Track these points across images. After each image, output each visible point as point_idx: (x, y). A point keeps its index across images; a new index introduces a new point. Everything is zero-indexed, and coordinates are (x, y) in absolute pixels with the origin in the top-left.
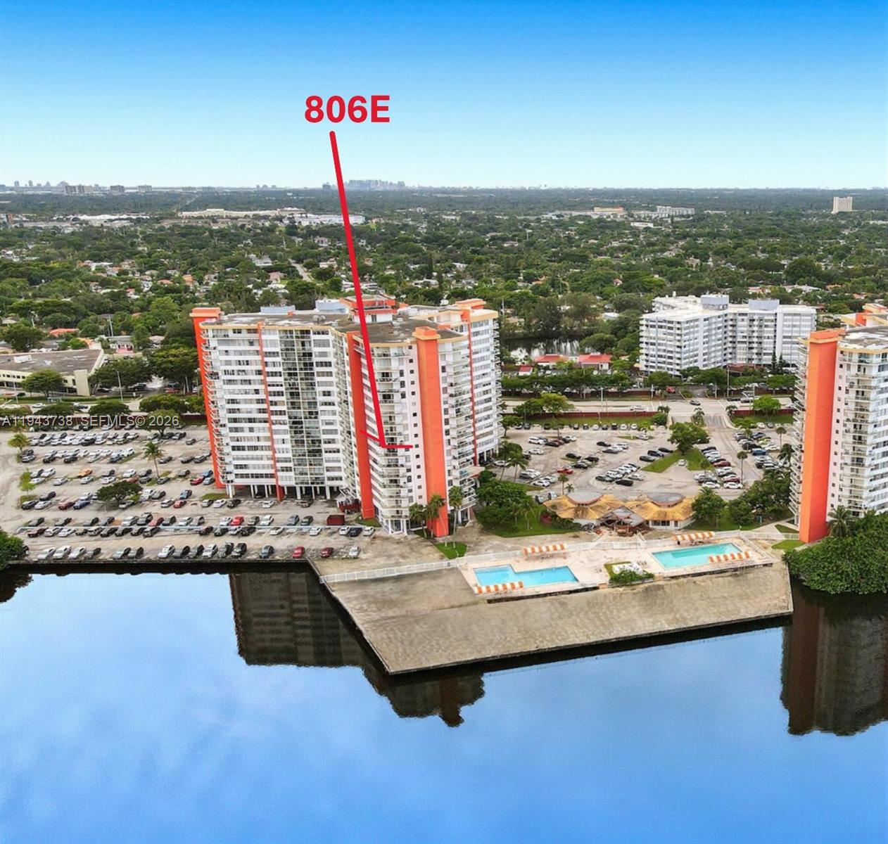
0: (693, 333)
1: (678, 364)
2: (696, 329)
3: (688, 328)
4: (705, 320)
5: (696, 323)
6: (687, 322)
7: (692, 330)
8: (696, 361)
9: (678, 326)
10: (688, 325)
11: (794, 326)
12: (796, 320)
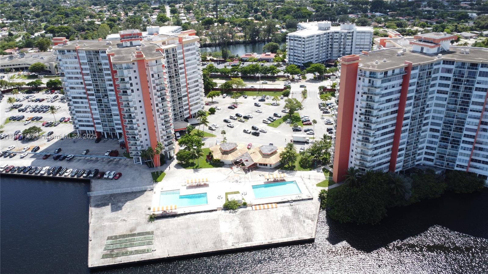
0: (311, 43)
1: (303, 60)
2: (312, 41)
3: (308, 41)
4: (317, 36)
5: (313, 38)
6: (308, 38)
7: (310, 42)
8: (312, 58)
9: (303, 40)
10: (308, 39)
11: (361, 39)
12: (363, 36)
